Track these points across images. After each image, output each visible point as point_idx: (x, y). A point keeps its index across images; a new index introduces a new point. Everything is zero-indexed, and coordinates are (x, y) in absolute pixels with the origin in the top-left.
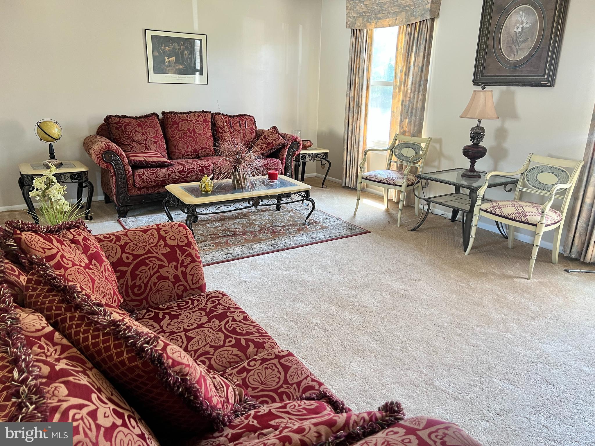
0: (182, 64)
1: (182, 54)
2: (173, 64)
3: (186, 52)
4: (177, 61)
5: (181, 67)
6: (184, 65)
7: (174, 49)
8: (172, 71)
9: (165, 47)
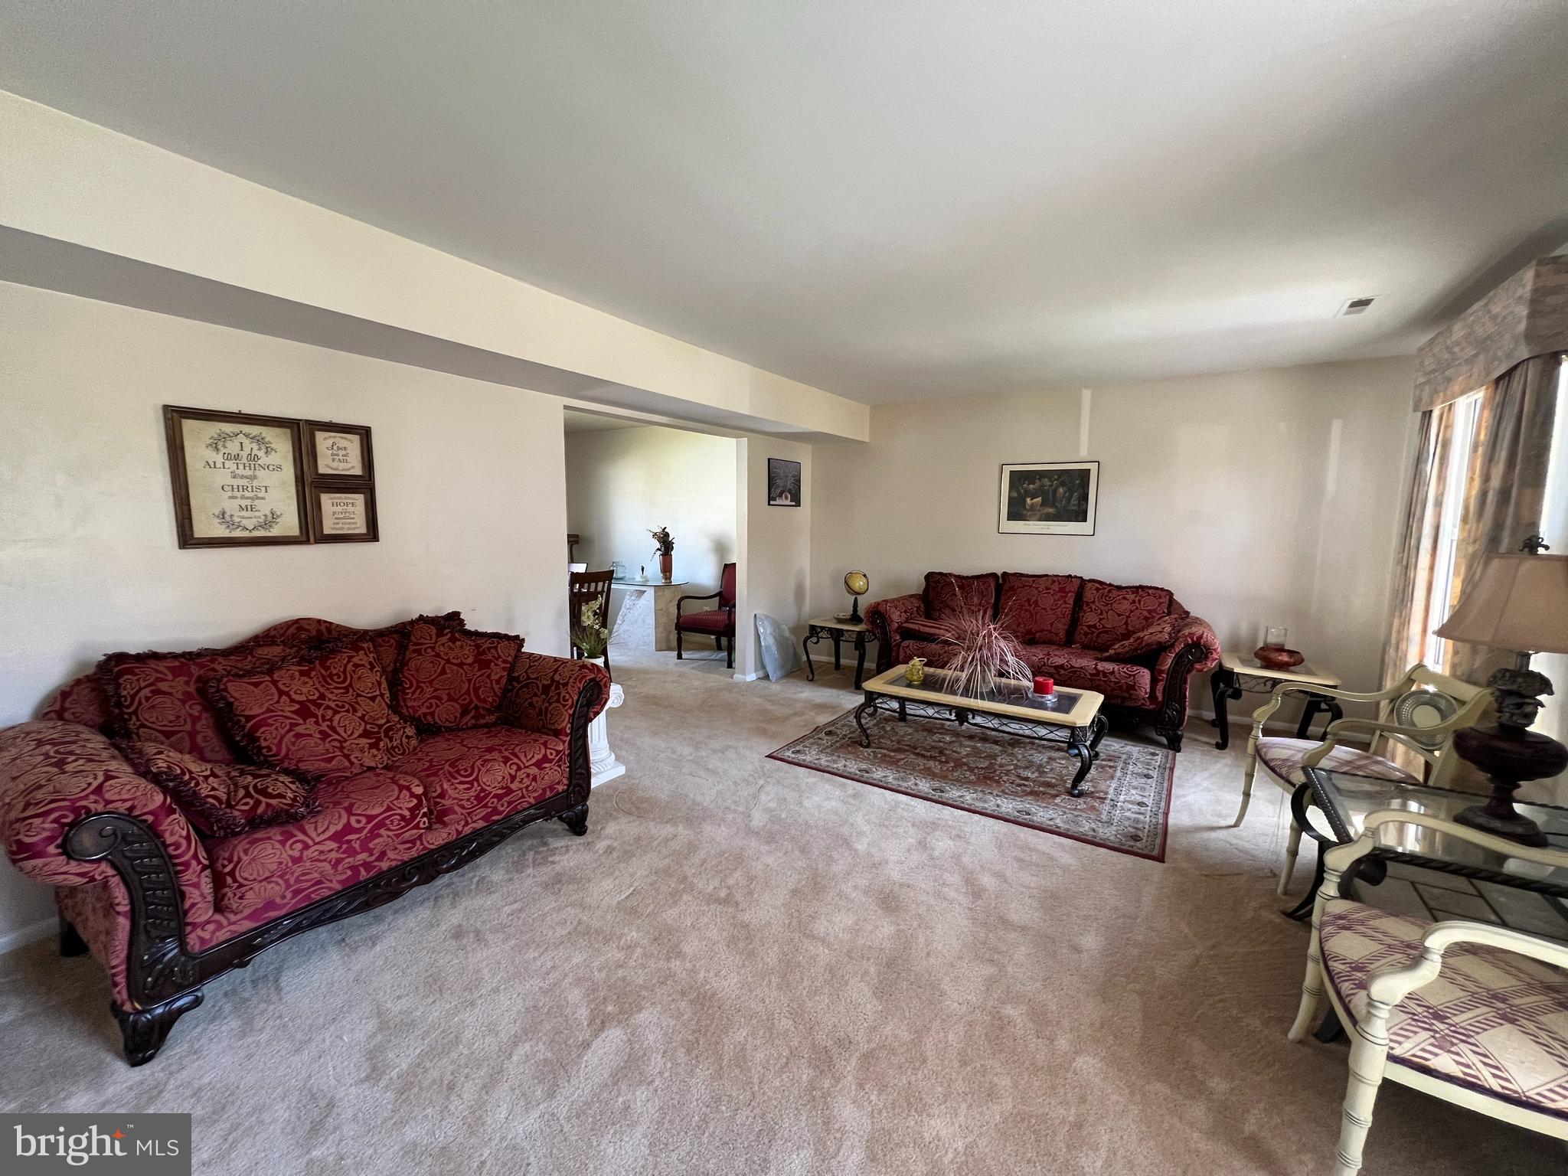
0: (1053, 506)
1: (1055, 491)
2: (1038, 508)
3: (1061, 490)
4: (1044, 504)
5: (1051, 510)
6: (1056, 507)
7: (1043, 486)
8: (1036, 518)
9: (1029, 484)
